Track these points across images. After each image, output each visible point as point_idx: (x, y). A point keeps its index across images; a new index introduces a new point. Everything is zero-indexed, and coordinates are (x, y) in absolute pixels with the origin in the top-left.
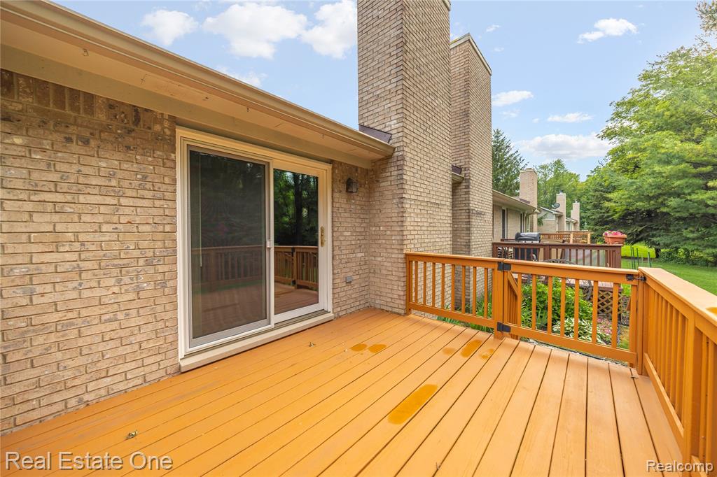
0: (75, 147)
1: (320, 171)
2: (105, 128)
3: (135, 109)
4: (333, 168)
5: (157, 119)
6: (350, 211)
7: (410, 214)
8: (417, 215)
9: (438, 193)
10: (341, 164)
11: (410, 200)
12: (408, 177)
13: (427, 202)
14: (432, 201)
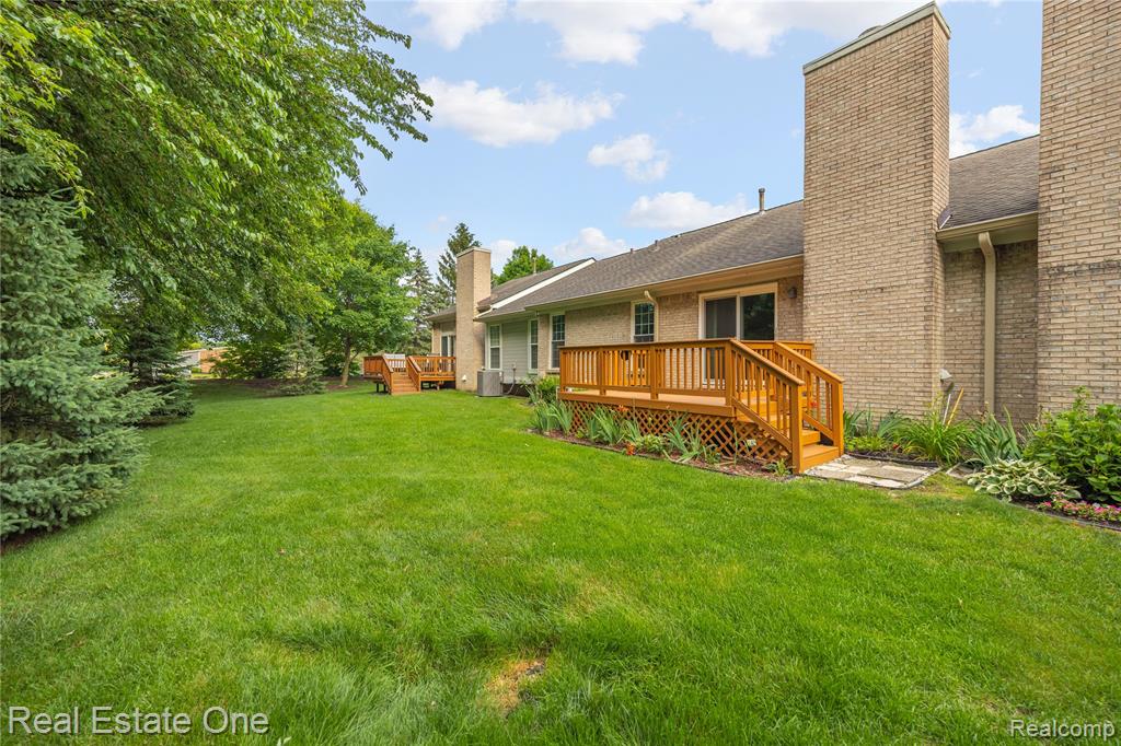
0: (676, 311)
1: (774, 289)
2: (682, 303)
3: (687, 293)
4: (779, 284)
5: (693, 293)
6: (796, 312)
7: (814, 309)
8: (828, 308)
9: (883, 276)
10: (785, 278)
11: (815, 296)
12: (812, 278)
13: (851, 292)
14: (868, 287)
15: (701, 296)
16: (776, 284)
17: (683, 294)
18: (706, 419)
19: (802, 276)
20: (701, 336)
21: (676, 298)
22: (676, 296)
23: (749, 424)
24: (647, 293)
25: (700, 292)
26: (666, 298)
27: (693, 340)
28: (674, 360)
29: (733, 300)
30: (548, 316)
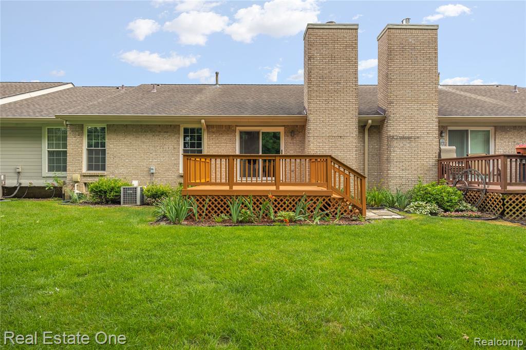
0: (220, 135)
1: (281, 130)
2: (225, 131)
3: (229, 125)
4: (285, 128)
5: (233, 126)
6: (293, 143)
7: (313, 143)
8: (319, 143)
9: (341, 131)
10: (288, 126)
11: (314, 136)
12: (312, 128)
13: (329, 136)
14: (335, 135)
15: (237, 128)
16: (283, 128)
17: (225, 126)
18: (316, 198)
19: (306, 125)
20: (238, 153)
21: (221, 128)
22: (220, 127)
23: (340, 199)
24: (203, 121)
25: (237, 126)
26: (213, 126)
27: (233, 154)
28: (218, 166)
29: (258, 133)
30: (82, 127)
